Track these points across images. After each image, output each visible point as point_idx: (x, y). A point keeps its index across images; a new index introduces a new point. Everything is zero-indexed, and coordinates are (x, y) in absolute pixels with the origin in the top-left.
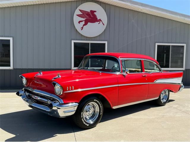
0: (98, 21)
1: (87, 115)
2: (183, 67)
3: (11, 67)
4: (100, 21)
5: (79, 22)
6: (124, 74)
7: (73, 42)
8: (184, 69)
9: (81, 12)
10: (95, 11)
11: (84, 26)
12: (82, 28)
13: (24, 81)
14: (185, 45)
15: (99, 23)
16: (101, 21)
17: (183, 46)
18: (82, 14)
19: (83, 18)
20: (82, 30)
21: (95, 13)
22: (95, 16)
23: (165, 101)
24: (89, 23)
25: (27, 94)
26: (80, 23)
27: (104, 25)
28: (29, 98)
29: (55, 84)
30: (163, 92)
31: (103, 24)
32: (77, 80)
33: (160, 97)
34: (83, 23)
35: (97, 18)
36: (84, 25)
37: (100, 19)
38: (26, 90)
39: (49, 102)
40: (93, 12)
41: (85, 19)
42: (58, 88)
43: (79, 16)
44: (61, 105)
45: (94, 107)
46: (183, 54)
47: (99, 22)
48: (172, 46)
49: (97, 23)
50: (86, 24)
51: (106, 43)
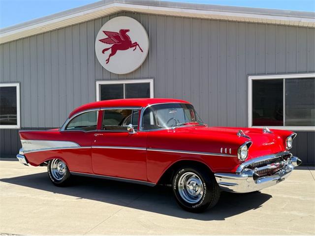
0: (133, 46)
3: (18, 126)
4: (136, 46)
7: (98, 84)
9: (107, 35)
10: (128, 31)
11: (111, 57)
12: (108, 60)
15: (134, 50)
16: (138, 45)
18: (107, 37)
19: (109, 43)
20: (107, 63)
21: (127, 33)
24: (118, 52)
26: (105, 52)
27: (142, 51)
31: (141, 49)
35: (131, 41)
36: (111, 55)
37: (136, 43)
40: (124, 32)
41: (112, 45)
43: (102, 42)
47: (134, 48)
48: (286, 79)
49: (130, 50)
50: (113, 53)
51: (151, 82)
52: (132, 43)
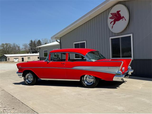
7: (110, 38)
10: (120, 11)
12: (112, 27)
16: (124, 17)
18: (112, 16)
19: (113, 19)
24: (116, 22)
26: (112, 23)
27: (126, 20)
31: (125, 19)
34: (113, 23)
35: (121, 16)
36: (114, 24)
37: (123, 16)
40: (118, 12)
41: (114, 19)
43: (110, 18)
47: (122, 19)
49: (121, 20)
51: (131, 35)
52: (122, 17)
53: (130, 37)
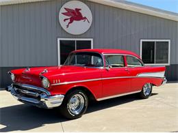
1: (72, 107)
2: (167, 63)
5: (65, 20)
6: (108, 68)
7: (59, 40)
8: (169, 64)
9: (67, 10)
10: (80, 9)
11: (70, 24)
12: (68, 26)
13: (13, 77)
14: (169, 41)
17: (168, 42)
18: (67, 12)
19: (68, 16)
20: (67, 28)
21: (80, 11)
22: (80, 14)
23: (147, 94)
24: (74, 21)
25: (16, 89)
27: (89, 22)
28: (17, 93)
29: (42, 78)
30: (145, 86)
32: (63, 74)
33: (143, 90)
34: (69, 21)
35: (82, 16)
38: (14, 86)
39: (37, 95)
40: (78, 10)
41: (70, 17)
42: (45, 82)
44: (48, 96)
45: (79, 99)
46: (167, 49)
47: (84, 20)
48: (156, 42)
49: (82, 21)
50: (71, 22)
53: (90, 41)
